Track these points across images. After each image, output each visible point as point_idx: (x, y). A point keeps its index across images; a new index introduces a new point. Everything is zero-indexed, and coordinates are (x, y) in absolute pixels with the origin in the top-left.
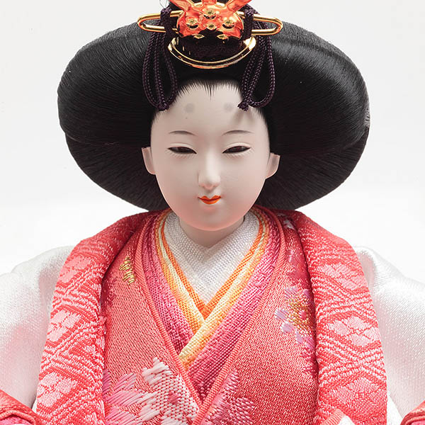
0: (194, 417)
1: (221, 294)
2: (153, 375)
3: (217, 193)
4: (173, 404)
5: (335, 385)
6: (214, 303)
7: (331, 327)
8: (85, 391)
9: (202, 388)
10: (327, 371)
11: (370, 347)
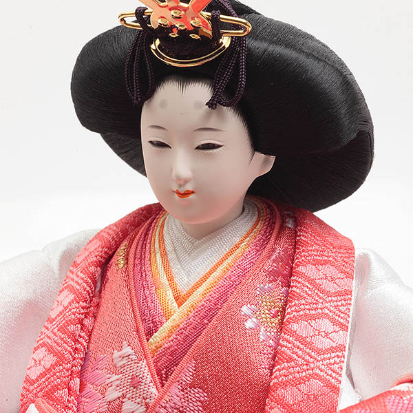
0: (151, 402)
1: (198, 285)
2: (121, 359)
3: (189, 187)
4: (134, 388)
5: (284, 385)
6: (189, 294)
7: (294, 326)
8: (61, 368)
9: (164, 375)
10: (279, 370)
11: (332, 350)
